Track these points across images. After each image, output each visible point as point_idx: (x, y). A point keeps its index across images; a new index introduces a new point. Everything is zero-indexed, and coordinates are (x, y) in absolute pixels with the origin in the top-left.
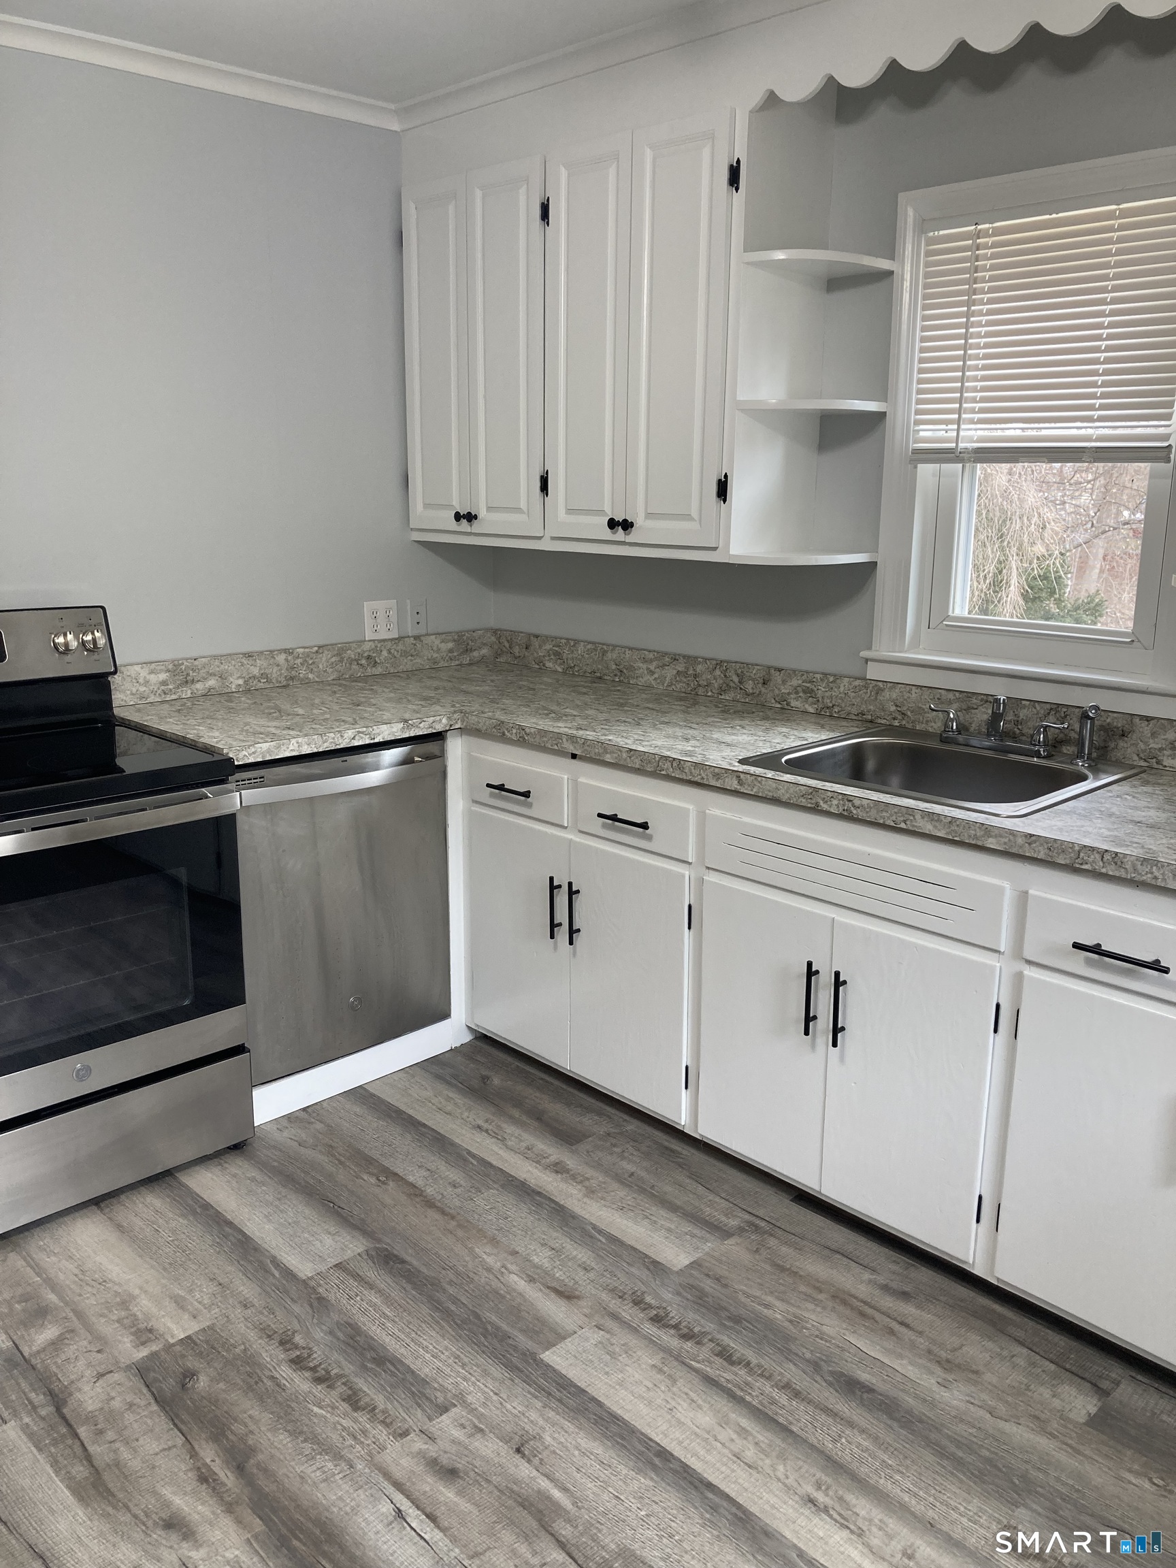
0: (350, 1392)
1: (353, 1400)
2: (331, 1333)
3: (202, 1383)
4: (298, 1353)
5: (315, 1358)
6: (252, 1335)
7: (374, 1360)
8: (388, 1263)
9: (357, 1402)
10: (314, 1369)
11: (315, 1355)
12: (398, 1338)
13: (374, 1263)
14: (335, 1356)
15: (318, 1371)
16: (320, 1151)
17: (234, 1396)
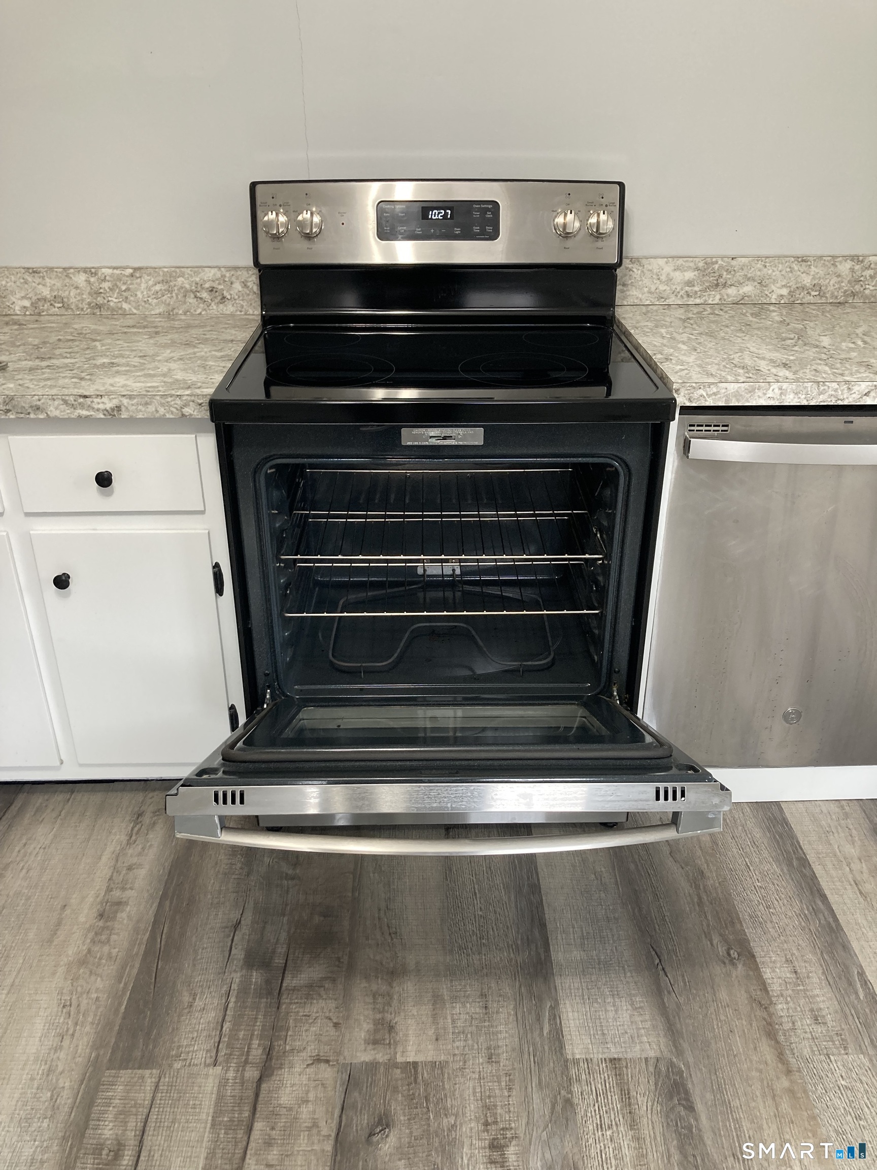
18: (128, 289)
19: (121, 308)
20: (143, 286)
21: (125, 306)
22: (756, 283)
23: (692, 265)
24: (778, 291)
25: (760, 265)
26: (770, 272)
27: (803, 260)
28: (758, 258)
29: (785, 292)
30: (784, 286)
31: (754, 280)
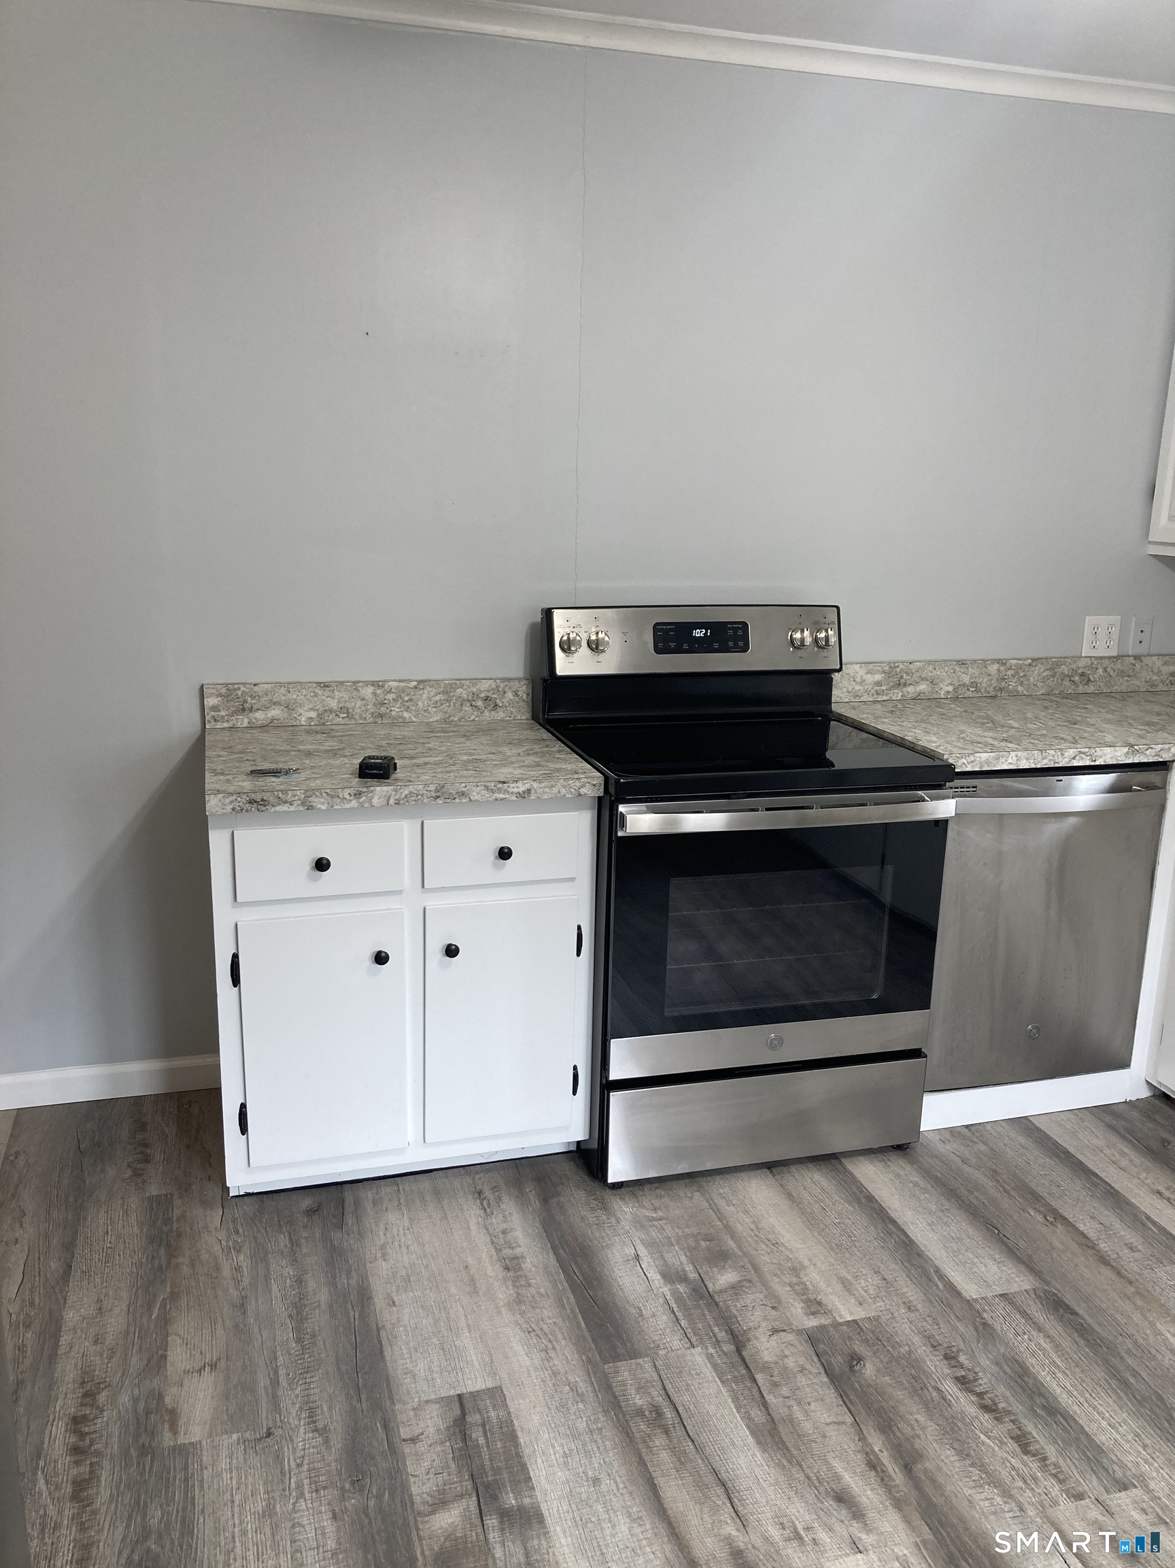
0: (1019, 1433)
1: (1023, 1442)
2: (997, 1364)
3: (869, 1370)
4: (964, 1374)
5: (981, 1385)
6: (917, 1340)
7: (1044, 1407)
8: (1058, 1311)
9: (1027, 1445)
10: (980, 1395)
11: (980, 1382)
12: (1069, 1392)
13: (1042, 1304)
14: (1001, 1389)
15: (983, 1399)
16: (983, 1173)
17: (900, 1394)
18: (411, 700)
19: (402, 717)
20: (425, 696)
21: (406, 715)
22: (928, 683)
23: (880, 669)
24: (945, 688)
25: (931, 668)
26: (939, 673)
27: (962, 663)
28: (930, 662)
29: (950, 688)
30: (951, 684)
31: (927, 680)
